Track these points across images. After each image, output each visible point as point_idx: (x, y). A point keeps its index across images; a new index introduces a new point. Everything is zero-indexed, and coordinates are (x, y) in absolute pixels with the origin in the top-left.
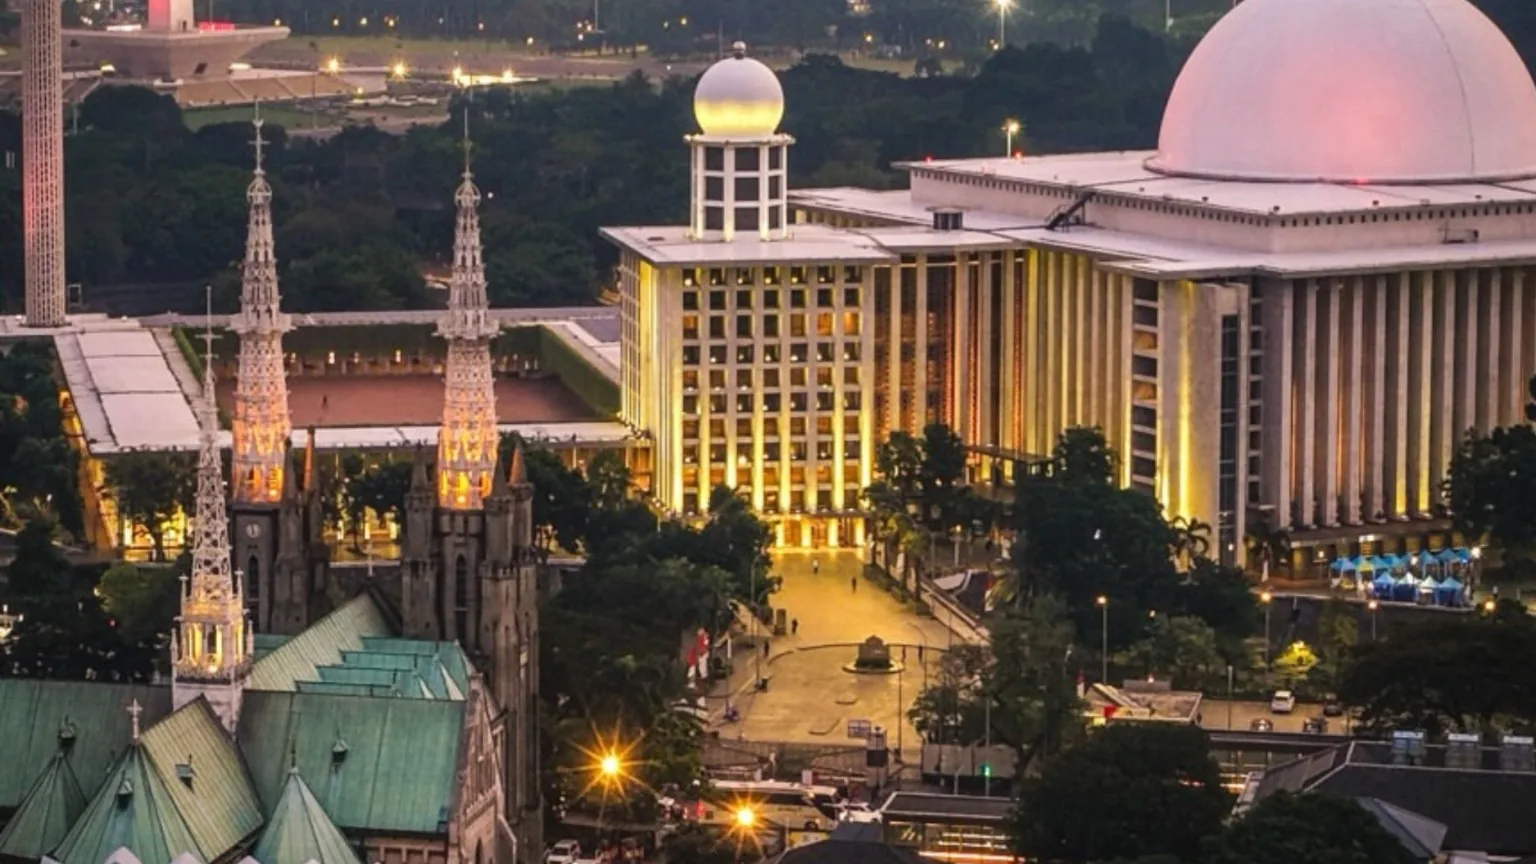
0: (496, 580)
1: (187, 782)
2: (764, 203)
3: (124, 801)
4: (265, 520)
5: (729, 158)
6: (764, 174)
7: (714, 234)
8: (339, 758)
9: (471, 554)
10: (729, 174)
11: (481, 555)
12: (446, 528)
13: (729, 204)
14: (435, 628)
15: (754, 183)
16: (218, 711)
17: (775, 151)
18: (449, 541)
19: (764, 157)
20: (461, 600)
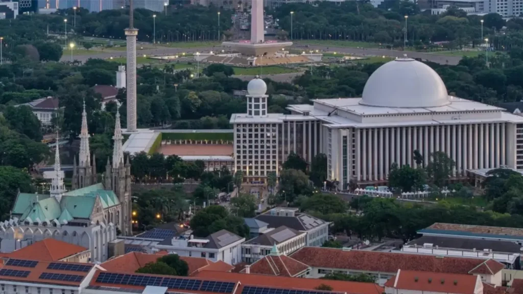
0: (120, 180)
1: (46, 209)
2: (261, 110)
3: (34, 211)
4: (84, 170)
5: (253, 100)
6: (261, 103)
7: (250, 116)
8: (75, 206)
9: (117, 176)
10: (253, 103)
11: (118, 176)
12: (113, 171)
13: (253, 110)
14: (111, 188)
15: (259, 105)
16: (57, 199)
17: (264, 99)
18: (113, 174)
19: (261, 100)
20: (115, 183)
